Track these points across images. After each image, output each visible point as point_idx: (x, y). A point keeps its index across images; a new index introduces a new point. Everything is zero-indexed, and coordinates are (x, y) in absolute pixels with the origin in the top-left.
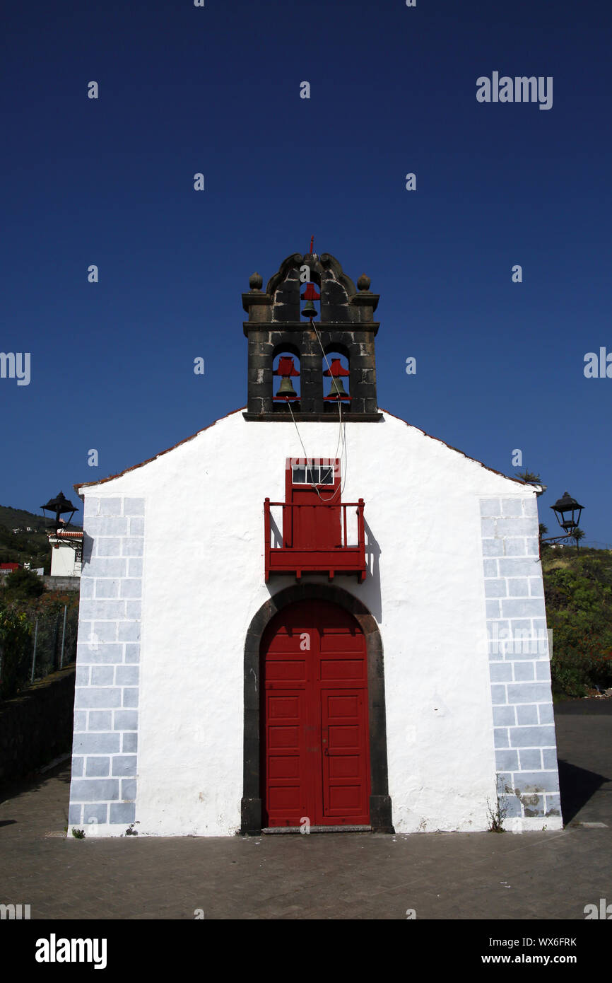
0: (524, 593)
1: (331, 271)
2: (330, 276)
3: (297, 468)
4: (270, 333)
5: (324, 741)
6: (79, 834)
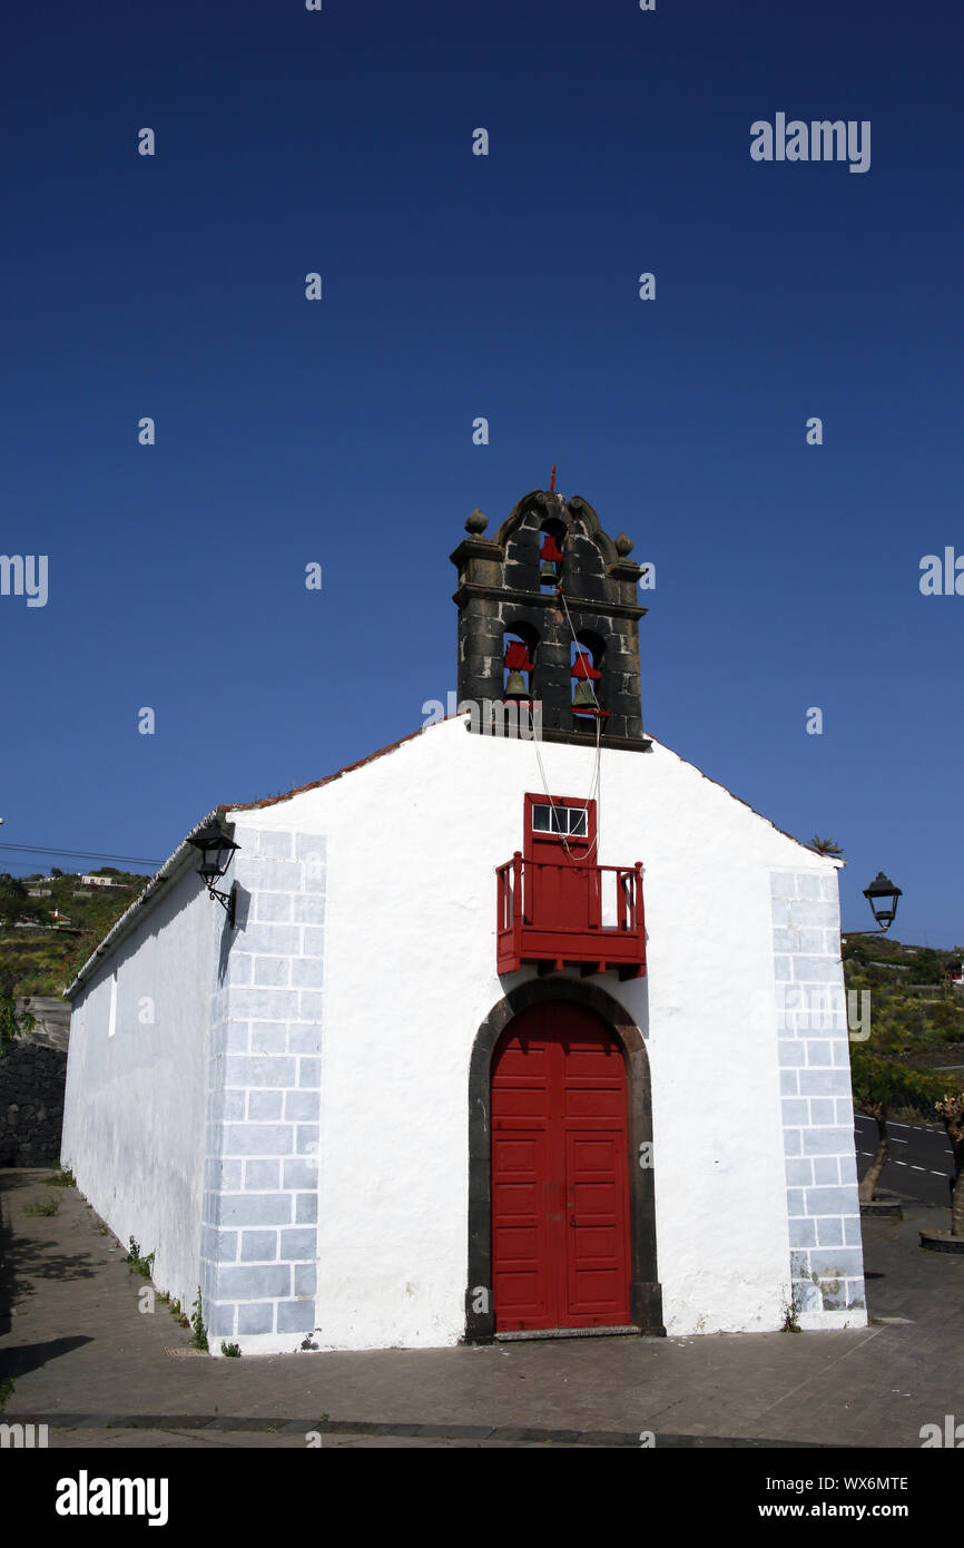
1: (582, 522)
2: (580, 530)
3: (538, 807)
4: (501, 605)
5: (569, 1205)
6: (232, 1352)
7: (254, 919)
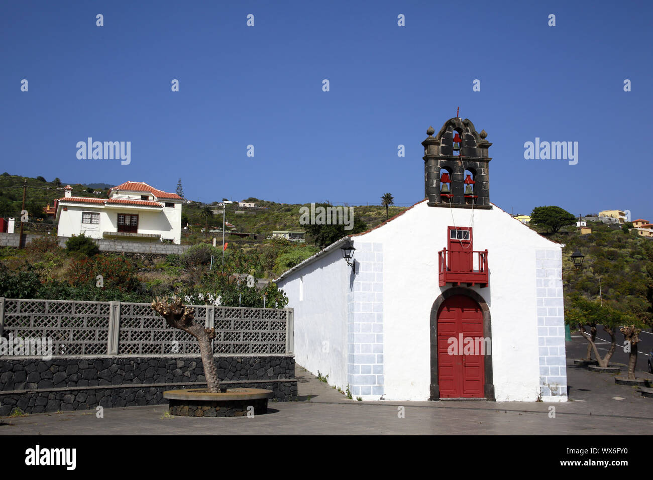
0: (555, 295)
1: (468, 128)
2: (468, 131)
3: (453, 231)
4: (439, 161)
5: (464, 360)
6: (360, 399)
7: (361, 270)
